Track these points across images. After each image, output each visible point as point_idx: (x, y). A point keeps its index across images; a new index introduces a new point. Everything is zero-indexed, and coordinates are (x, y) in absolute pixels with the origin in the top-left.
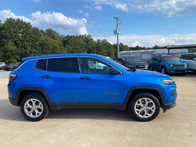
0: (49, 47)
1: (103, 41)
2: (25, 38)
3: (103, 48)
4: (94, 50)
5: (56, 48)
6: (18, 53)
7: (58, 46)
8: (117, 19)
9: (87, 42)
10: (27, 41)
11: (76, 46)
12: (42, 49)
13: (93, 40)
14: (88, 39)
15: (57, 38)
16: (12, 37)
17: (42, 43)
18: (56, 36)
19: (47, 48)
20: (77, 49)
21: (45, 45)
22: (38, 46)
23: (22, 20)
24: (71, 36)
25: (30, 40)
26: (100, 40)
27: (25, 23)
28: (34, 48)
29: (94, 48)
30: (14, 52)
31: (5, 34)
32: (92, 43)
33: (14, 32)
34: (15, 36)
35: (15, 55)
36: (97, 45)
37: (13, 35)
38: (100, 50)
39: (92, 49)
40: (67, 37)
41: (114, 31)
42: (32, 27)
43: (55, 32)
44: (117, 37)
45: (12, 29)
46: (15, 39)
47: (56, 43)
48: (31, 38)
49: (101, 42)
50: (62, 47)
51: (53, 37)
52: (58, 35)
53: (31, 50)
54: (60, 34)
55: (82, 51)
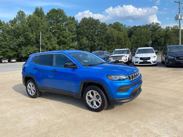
0: (113, 39)
1: (173, 28)
2: (94, 33)
3: (172, 36)
4: (162, 38)
5: (121, 39)
6: (89, 46)
7: (123, 38)
8: (179, 3)
9: (154, 31)
10: (96, 35)
11: (140, 36)
12: (108, 42)
13: (161, 28)
14: (155, 27)
15: (123, 30)
16: (85, 33)
17: (108, 36)
18: (122, 28)
19: (111, 40)
20: (142, 39)
21: (110, 38)
22: (104, 39)
23: (92, 18)
24: (138, 27)
25: (98, 34)
26: (169, 27)
27: (94, 20)
28: (100, 41)
29: (162, 37)
30: (86, 45)
31: (80, 31)
32: (160, 31)
33: (87, 29)
34: (87, 32)
35: (87, 47)
36: (165, 33)
37: (85, 32)
38: (169, 38)
39: (159, 37)
40: (133, 28)
41: (175, 17)
42: (101, 23)
43: (122, 24)
44: (179, 24)
45: (85, 27)
46: (87, 35)
47: (121, 35)
48: (99, 33)
49: (170, 29)
50: (127, 38)
51: (119, 30)
52: (125, 27)
53: (98, 43)
54: (127, 26)
55: (147, 40)
